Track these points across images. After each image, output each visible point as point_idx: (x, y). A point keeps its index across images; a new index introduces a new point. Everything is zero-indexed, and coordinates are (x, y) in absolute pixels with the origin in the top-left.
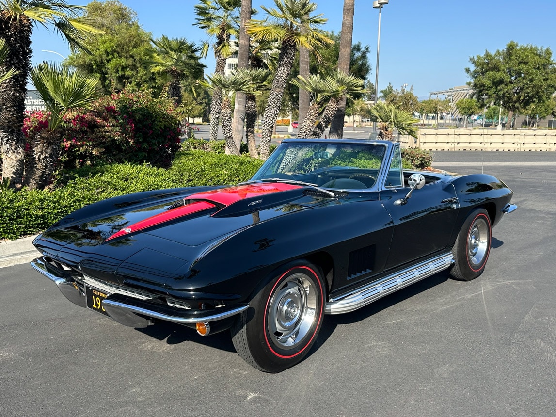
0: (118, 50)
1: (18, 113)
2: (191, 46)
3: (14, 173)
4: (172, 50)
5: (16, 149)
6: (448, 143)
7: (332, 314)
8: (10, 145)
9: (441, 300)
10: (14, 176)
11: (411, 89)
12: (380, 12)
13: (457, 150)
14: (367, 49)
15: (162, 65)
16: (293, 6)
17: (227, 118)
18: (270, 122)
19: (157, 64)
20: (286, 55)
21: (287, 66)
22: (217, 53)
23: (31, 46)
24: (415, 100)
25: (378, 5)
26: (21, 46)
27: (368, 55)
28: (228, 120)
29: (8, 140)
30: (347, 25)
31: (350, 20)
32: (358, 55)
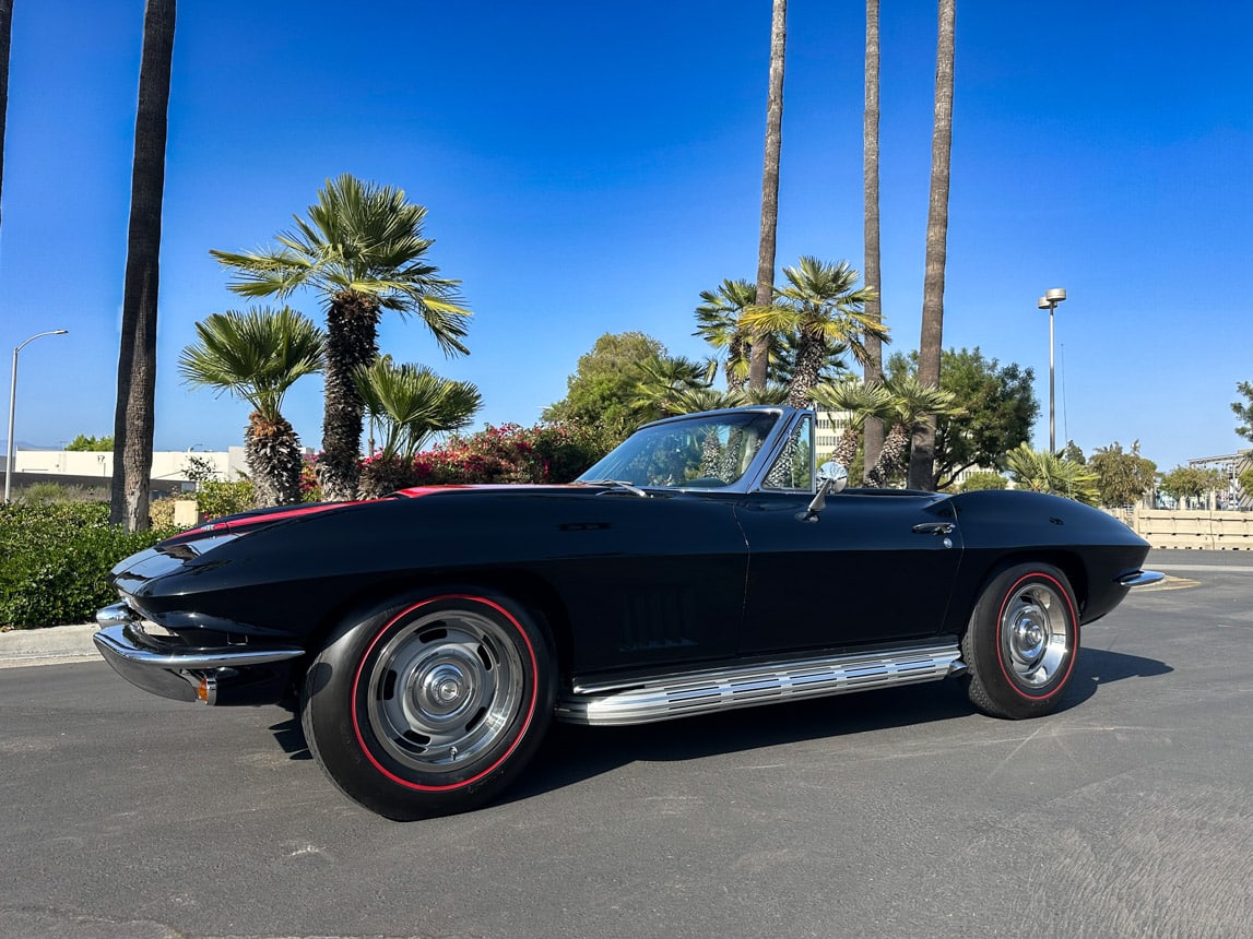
0: (620, 393)
1: (348, 436)
2: (695, 369)
4: (664, 375)
5: (340, 490)
6: (1198, 535)
7: (591, 724)
8: (334, 484)
9: (911, 743)
11: (1135, 448)
12: (1052, 314)
13: (1218, 548)
14: (1029, 373)
15: (649, 397)
16: (816, 279)
19: (640, 396)
21: (809, 374)
22: (729, 372)
23: (376, 340)
24: (1149, 468)
25: (1048, 303)
26: (357, 339)
27: (1033, 384)
29: (330, 477)
30: (931, 309)
32: (1015, 384)
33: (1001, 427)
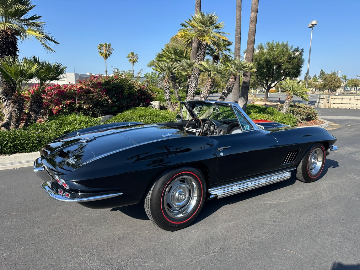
3: (8, 118)
4: (171, 53)
6: (350, 104)
10: (8, 120)
12: (313, 29)
13: (355, 108)
14: (303, 50)
17: (166, 89)
18: (192, 91)
20: (200, 49)
25: (311, 26)
28: (167, 90)
29: (5, 100)
30: (251, 31)
31: (253, 27)
32: (297, 53)
33: (291, 68)
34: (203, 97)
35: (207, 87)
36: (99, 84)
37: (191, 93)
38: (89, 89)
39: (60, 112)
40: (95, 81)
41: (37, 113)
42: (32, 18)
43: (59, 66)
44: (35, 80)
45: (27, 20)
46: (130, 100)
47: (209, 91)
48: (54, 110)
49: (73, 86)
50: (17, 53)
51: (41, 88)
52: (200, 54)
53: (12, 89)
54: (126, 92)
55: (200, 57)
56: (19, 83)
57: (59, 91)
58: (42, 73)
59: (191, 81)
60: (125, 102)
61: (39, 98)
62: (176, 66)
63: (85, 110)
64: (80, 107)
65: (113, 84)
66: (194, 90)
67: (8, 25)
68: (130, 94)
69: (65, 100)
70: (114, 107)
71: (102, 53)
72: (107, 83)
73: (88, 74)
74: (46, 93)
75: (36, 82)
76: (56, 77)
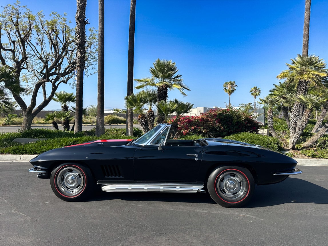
34: (302, 125)
35: (305, 117)
36: (215, 115)
37: (293, 122)
38: (208, 119)
39: (188, 134)
40: (213, 113)
41: (174, 133)
42: (177, 77)
43: (189, 104)
44: (175, 114)
45: (173, 78)
46: (238, 127)
47: (307, 120)
48: (184, 132)
49: (197, 117)
50: (167, 98)
51: (177, 118)
52: (300, 89)
53: (162, 119)
54: (235, 121)
55: (301, 91)
56: (166, 115)
57: (188, 120)
58: (179, 109)
59: (293, 111)
60: (234, 128)
61: (176, 124)
62: (278, 100)
63: (204, 133)
64: (201, 131)
65: (225, 115)
66: (296, 119)
67: (164, 83)
68: (238, 122)
69: (191, 126)
70: (224, 132)
71: (227, 89)
72: (221, 114)
73: (214, 107)
74: (181, 122)
75: (175, 115)
76: (186, 111)
